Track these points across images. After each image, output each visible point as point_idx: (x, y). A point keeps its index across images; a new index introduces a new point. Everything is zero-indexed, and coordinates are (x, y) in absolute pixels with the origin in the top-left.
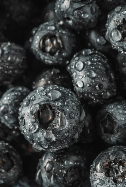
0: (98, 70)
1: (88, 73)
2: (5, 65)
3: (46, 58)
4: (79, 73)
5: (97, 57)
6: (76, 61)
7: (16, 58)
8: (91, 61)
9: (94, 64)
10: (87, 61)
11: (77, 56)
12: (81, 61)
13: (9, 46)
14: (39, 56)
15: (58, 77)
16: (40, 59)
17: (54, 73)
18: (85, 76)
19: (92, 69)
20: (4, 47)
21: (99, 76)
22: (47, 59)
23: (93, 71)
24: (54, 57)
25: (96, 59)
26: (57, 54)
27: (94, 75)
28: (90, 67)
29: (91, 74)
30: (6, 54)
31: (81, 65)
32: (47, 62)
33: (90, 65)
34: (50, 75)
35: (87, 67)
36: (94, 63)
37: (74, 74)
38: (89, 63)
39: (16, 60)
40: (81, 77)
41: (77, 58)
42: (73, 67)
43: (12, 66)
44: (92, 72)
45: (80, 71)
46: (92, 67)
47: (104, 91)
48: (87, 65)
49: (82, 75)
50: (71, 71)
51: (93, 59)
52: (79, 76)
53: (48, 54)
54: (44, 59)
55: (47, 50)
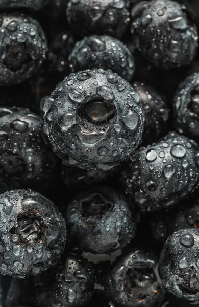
0: (176, 180)
1: (169, 166)
2: (164, 36)
3: (183, 98)
4: (167, 153)
5: (196, 175)
6: (186, 144)
7: (177, 52)
8: (188, 168)
9: (184, 172)
10: (188, 161)
11: (193, 146)
12: (186, 153)
13: (193, 39)
14: (184, 88)
15: (157, 120)
16: (180, 89)
17: (162, 113)
18: (165, 161)
19: (177, 171)
20: (191, 31)
21: (167, 183)
22: (181, 100)
23: (174, 172)
24: (186, 109)
25: (193, 175)
26: (192, 114)
27: (169, 175)
28: (178, 167)
29: (169, 171)
30: (181, 36)
31: (180, 154)
32: (177, 100)
33: (182, 166)
34: (158, 107)
35: (178, 163)
36: (187, 173)
37: (165, 145)
38: (185, 166)
39: (174, 52)
40: (162, 156)
41: (189, 145)
42: (175, 141)
43: (164, 47)
44: (172, 171)
45: (171, 153)
46: (180, 171)
47: (146, 194)
48: (182, 163)
49: (166, 158)
50: (168, 138)
51: (191, 170)
52: (163, 152)
53: (189, 100)
54: (181, 95)
55: (195, 98)
